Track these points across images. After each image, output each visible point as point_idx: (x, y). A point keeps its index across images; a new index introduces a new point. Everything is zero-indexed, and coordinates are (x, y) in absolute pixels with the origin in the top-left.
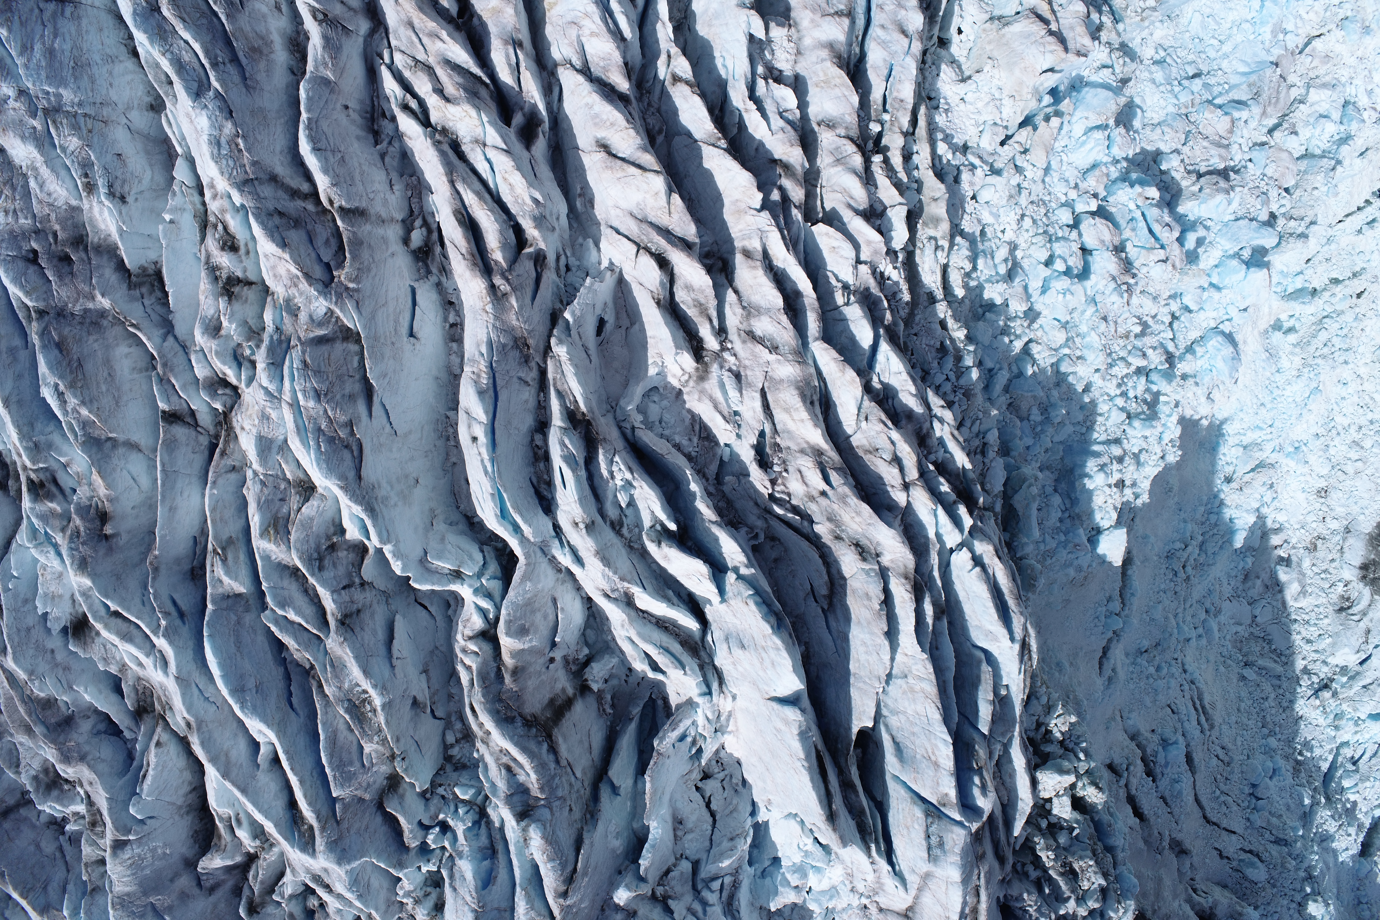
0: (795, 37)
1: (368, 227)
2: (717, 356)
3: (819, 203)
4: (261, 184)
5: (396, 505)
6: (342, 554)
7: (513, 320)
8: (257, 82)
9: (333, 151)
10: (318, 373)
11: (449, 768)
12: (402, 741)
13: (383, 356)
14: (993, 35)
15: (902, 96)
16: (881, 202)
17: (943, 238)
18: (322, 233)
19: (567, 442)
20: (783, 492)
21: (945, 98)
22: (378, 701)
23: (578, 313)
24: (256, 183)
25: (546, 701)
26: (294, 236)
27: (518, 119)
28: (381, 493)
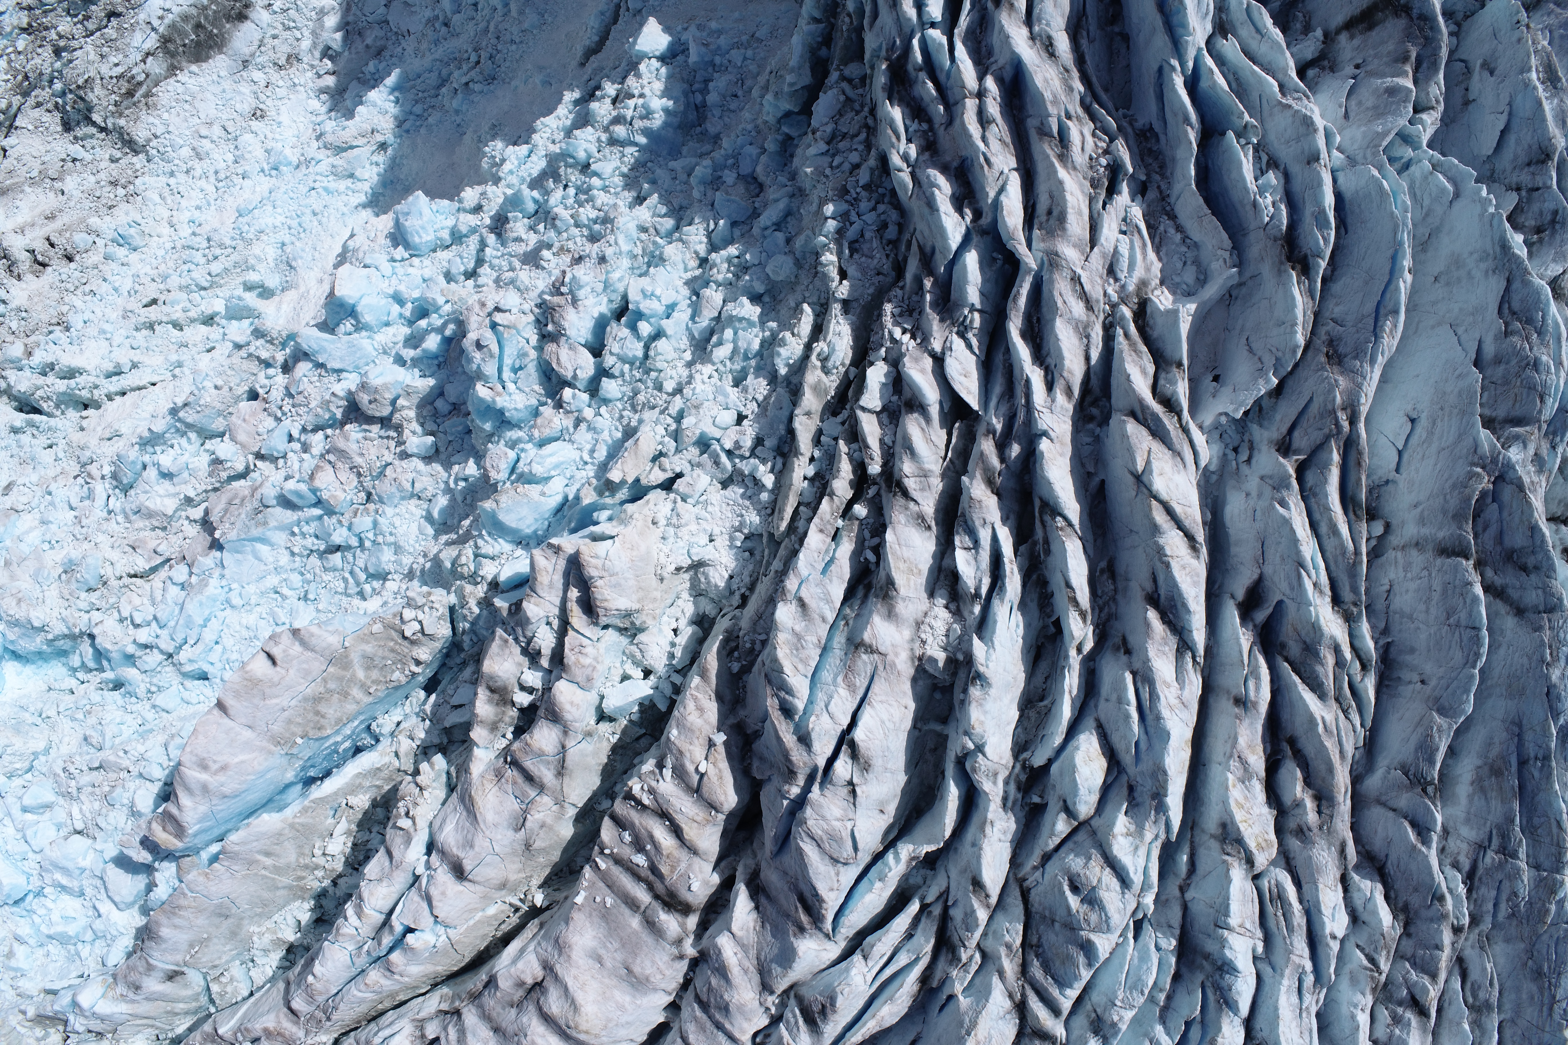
0: (918, 644)
1: (1441, 535)
2: (1123, 300)
3: (954, 440)
4: (1536, 606)
5: (1471, 254)
6: (1531, 223)
7: (1342, 381)
8: (1507, 730)
9: (1458, 625)
10: (1532, 387)
11: (1460, 16)
12: (1514, 39)
13: (1460, 394)
14: (649, 606)
15: (821, 536)
16: (881, 423)
17: (815, 367)
18: (1488, 537)
19: (1321, 242)
20: (1100, 139)
21: (732, 546)
22: (1534, 75)
23: (1261, 382)
24: (1541, 608)
25: (1377, 29)
26: (1517, 540)
27: (1261, 616)
28: (1489, 264)
